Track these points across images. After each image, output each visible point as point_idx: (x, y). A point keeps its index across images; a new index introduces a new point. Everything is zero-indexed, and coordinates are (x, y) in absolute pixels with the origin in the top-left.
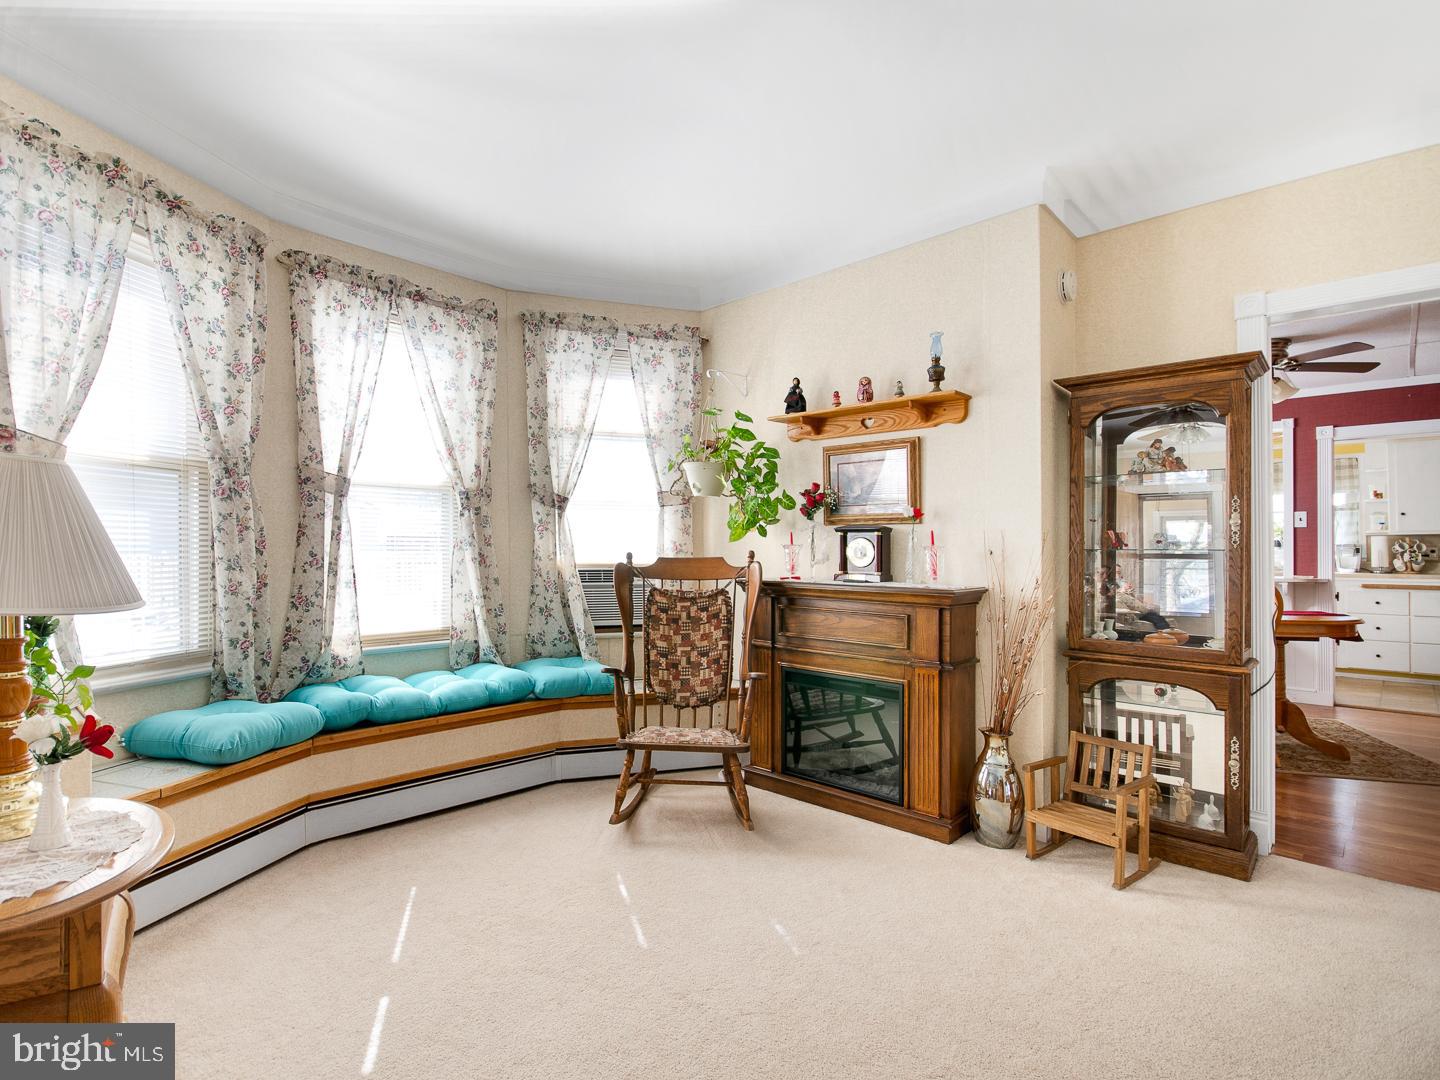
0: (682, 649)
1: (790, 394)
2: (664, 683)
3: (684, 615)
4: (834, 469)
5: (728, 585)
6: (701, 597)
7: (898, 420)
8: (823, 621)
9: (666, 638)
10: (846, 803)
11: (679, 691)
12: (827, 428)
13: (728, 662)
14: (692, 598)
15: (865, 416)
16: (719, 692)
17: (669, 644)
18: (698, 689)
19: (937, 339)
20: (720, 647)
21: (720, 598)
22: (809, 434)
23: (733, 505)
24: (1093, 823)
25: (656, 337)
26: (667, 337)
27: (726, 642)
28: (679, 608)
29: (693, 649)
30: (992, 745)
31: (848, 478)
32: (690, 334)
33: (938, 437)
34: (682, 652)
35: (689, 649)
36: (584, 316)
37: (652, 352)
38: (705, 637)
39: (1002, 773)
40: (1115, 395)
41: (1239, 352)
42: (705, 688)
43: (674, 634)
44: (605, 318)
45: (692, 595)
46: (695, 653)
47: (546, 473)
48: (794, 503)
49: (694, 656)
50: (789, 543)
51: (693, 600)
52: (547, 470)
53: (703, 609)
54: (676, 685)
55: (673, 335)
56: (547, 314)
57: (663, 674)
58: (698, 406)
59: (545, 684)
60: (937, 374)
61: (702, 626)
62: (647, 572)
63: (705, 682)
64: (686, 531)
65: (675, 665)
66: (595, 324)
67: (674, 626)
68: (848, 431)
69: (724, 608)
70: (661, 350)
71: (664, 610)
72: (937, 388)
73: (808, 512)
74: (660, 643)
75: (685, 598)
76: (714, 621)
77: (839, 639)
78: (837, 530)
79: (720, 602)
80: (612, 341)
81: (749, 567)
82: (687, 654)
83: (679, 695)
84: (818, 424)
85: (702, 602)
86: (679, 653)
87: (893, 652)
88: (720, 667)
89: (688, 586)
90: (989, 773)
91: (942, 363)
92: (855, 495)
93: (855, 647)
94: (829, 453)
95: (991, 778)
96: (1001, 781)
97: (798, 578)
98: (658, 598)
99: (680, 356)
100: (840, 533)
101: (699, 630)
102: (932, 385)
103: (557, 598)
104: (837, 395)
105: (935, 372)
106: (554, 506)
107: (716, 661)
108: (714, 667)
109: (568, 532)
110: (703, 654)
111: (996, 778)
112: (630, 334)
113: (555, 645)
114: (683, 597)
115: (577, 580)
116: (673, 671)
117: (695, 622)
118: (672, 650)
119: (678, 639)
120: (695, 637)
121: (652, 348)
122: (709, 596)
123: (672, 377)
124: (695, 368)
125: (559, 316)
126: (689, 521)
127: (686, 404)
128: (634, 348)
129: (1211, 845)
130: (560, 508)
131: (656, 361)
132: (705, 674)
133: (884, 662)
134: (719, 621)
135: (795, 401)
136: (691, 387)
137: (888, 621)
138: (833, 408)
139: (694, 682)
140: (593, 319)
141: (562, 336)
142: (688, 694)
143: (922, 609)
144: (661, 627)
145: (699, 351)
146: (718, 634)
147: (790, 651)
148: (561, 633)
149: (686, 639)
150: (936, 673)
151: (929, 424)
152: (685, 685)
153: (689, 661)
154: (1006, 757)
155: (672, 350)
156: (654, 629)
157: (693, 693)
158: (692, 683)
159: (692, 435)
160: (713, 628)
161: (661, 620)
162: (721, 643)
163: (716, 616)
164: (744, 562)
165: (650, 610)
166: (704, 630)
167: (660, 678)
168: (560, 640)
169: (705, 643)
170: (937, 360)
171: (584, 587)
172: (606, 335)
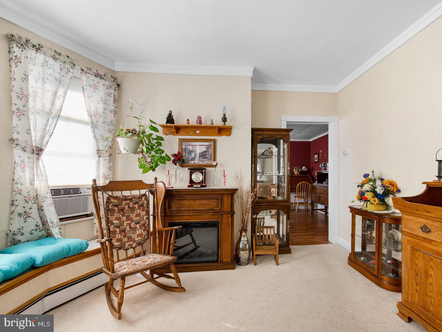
0: (127, 222)
1: (168, 117)
2: (119, 240)
3: (127, 207)
4: (184, 147)
5: (146, 192)
6: (135, 198)
7: (208, 133)
8: (187, 203)
9: (118, 219)
10: (198, 267)
11: (127, 242)
12: (180, 132)
13: (148, 224)
14: (131, 199)
15: (196, 129)
16: (146, 238)
17: (120, 221)
18: (136, 239)
19: (225, 109)
20: (145, 219)
21: (143, 198)
22: (173, 133)
23: (140, 158)
24: (270, 250)
25: (95, 76)
26: (101, 77)
27: (147, 216)
28: (124, 204)
29: (132, 222)
30: (243, 235)
31: (189, 150)
32: (113, 80)
33: (221, 140)
34: (127, 224)
35: (130, 222)
36: (55, 51)
37: (94, 82)
38: (138, 215)
39: (245, 242)
40: (265, 134)
41: (282, 128)
42: (140, 238)
43: (122, 216)
44: (68, 57)
45: (130, 197)
46: (133, 223)
47: (28, 133)
48: (171, 159)
49: (133, 225)
50: (168, 174)
51: (131, 200)
52: (28, 132)
53: (136, 203)
54: (125, 240)
55: (105, 78)
56: (31, 41)
57: (118, 236)
58: (116, 113)
59: (43, 258)
60: (225, 120)
61: (136, 211)
62: (104, 189)
63: (139, 235)
64: (110, 169)
65: (124, 231)
66: (61, 58)
67: (122, 212)
68: (189, 134)
69: (145, 202)
70: (98, 83)
71: (117, 206)
72: (225, 124)
73: (174, 162)
74: (115, 222)
75: (127, 199)
76: (142, 208)
77: (195, 209)
78: (189, 169)
79: (143, 199)
80: (71, 70)
81: (156, 184)
82: (129, 225)
83: (127, 244)
84: (178, 130)
85: (135, 200)
86: (125, 225)
87: (215, 211)
88: (145, 228)
89: (126, 193)
90: (242, 244)
91: (226, 116)
92: (192, 157)
93: (201, 211)
94: (181, 141)
95: (243, 245)
96: (246, 244)
97: (172, 187)
98: (112, 200)
99: (107, 88)
100: (190, 170)
101: (135, 213)
102: (223, 123)
103: (35, 207)
104: (188, 120)
105: (224, 119)
106: (33, 153)
107: (144, 225)
108: (143, 228)
109: (42, 168)
110: (137, 223)
111: (244, 244)
112: (82, 70)
113: (32, 234)
114: (126, 198)
115: (49, 195)
116: (123, 233)
117: (132, 209)
118: (122, 223)
119: (124, 218)
120: (133, 216)
121: (93, 80)
122: (139, 197)
123: (103, 97)
124: (114, 96)
125: (39, 45)
126: (111, 164)
127: (111, 111)
128: (84, 77)
129: (284, 247)
130: (38, 154)
131: (95, 88)
132: (139, 232)
133: (213, 215)
134: (144, 208)
135: (170, 119)
136: (113, 104)
137: (213, 200)
138: (187, 125)
139: (134, 236)
140: (60, 54)
141: (40, 57)
142: (132, 242)
143: (226, 196)
144: (115, 214)
145: (116, 89)
146: (144, 213)
147: (171, 216)
148: (37, 226)
149: (128, 218)
150: (230, 215)
151: (219, 135)
152: (130, 239)
153: (130, 228)
154: (246, 238)
155: (103, 85)
156: (111, 215)
157: (134, 241)
158: (133, 237)
159: (113, 126)
160: (141, 211)
161: (115, 210)
162: (145, 217)
163: (142, 205)
164: (153, 182)
165: (108, 207)
166: (137, 212)
167: (117, 238)
168: (36, 230)
169: (138, 218)
170: (225, 115)
171: (53, 198)
172: (68, 66)
